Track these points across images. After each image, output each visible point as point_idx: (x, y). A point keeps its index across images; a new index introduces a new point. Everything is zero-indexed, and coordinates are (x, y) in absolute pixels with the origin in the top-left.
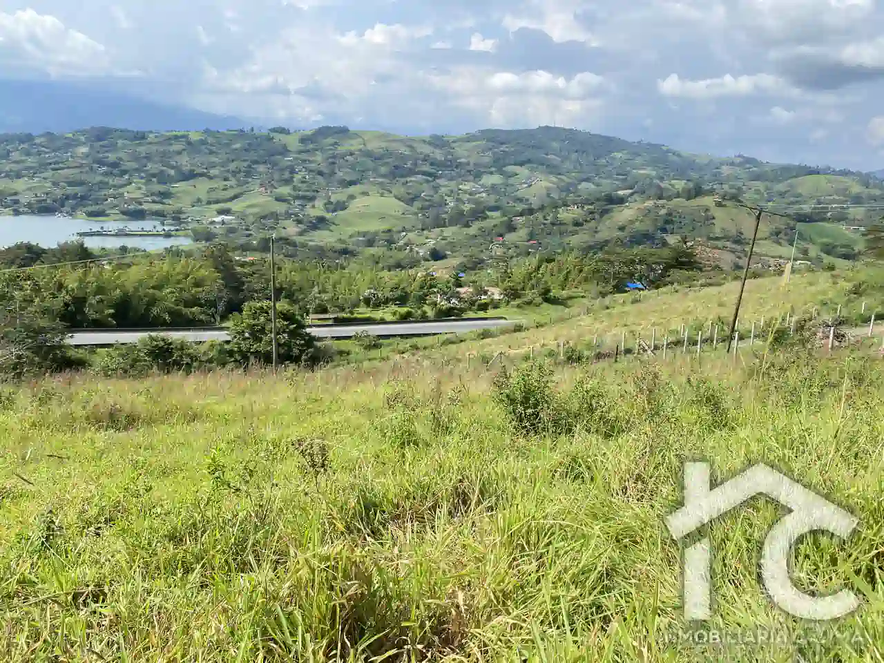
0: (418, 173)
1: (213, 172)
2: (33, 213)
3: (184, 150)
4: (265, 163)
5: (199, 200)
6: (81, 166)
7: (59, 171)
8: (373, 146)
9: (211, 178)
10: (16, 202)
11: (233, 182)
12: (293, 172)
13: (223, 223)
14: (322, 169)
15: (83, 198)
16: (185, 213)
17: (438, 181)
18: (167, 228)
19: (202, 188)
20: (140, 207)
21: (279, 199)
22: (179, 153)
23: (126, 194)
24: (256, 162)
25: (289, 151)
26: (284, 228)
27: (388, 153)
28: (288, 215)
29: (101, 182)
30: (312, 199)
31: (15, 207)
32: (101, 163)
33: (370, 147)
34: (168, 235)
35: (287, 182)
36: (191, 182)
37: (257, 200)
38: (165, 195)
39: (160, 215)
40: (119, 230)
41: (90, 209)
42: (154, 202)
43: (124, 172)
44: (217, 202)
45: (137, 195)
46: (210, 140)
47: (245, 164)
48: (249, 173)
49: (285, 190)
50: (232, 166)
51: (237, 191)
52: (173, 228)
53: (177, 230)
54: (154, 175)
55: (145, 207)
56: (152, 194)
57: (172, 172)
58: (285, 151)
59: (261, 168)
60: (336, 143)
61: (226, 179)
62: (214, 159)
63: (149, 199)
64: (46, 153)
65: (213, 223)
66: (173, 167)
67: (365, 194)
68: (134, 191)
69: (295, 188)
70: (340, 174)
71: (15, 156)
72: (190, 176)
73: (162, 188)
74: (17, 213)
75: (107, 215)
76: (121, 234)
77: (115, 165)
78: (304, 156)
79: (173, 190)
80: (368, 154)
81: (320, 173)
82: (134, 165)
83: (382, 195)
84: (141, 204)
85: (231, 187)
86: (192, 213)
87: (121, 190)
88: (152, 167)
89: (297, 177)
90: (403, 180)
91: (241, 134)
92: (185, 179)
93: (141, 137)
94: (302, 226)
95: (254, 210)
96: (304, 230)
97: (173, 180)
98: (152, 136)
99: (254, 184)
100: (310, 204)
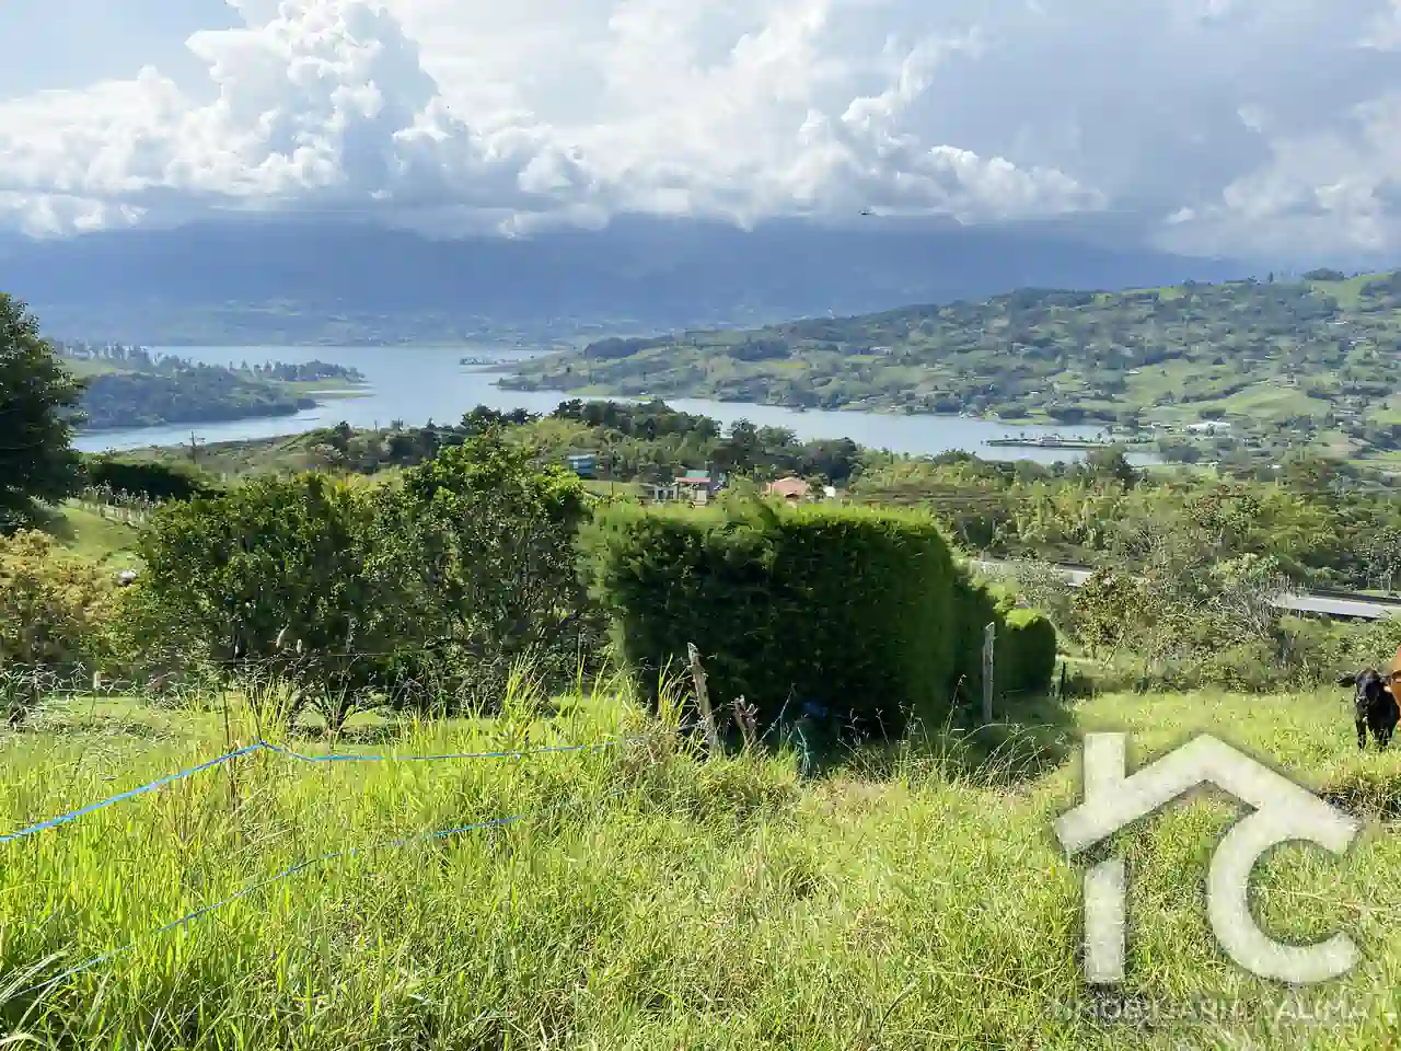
1: (1196, 350)
2: (930, 412)
3: (1150, 316)
4: (1290, 332)
5: (1169, 395)
6: (996, 347)
7: (968, 354)
9: (1192, 360)
10: (911, 397)
11: (1229, 365)
12: (1345, 347)
13: (1211, 432)
15: (996, 391)
16: (1145, 415)
19: (1176, 375)
20: (1076, 405)
21: (1316, 393)
22: (1141, 321)
23: (1056, 385)
24: (1274, 332)
25: (1340, 310)
26: (1325, 445)
28: (1331, 422)
29: (1022, 368)
30: (1382, 393)
31: (909, 403)
32: (1025, 341)
35: (1332, 364)
36: (1159, 366)
37: (1273, 394)
38: (1119, 387)
39: (1102, 417)
40: (1046, 439)
41: (1005, 407)
42: (1098, 397)
43: (1056, 353)
44: (1199, 399)
45: (1074, 386)
46: (1194, 299)
47: (1254, 336)
48: (1259, 350)
49: (1328, 379)
50: (1231, 339)
51: (1236, 380)
52: (1128, 438)
53: (1135, 442)
54: (1099, 357)
55: (1084, 404)
56: (1098, 386)
57: (1128, 352)
58: (1331, 310)
59: (1284, 342)
61: (1218, 362)
62: (1196, 329)
63: (1091, 393)
64: (953, 329)
65: (1193, 432)
66: (1130, 345)
68: (1069, 381)
69: (1347, 375)
71: (914, 335)
72: (1157, 357)
73: (1111, 376)
74: (911, 411)
75: (1028, 417)
76: (1049, 445)
77: (1044, 343)
78: (1374, 319)
79: (1127, 379)
82: (1071, 342)
84: (1077, 400)
85: (1227, 374)
86: (1157, 415)
87: (1050, 380)
88: (1097, 344)
89: (1354, 355)
91: (1249, 286)
92: (1149, 362)
93: (1084, 300)
94: (1361, 442)
95: (1265, 413)
96: (1365, 450)
97: (1130, 363)
98: (1101, 297)
99: (1270, 370)
100: (1376, 403)
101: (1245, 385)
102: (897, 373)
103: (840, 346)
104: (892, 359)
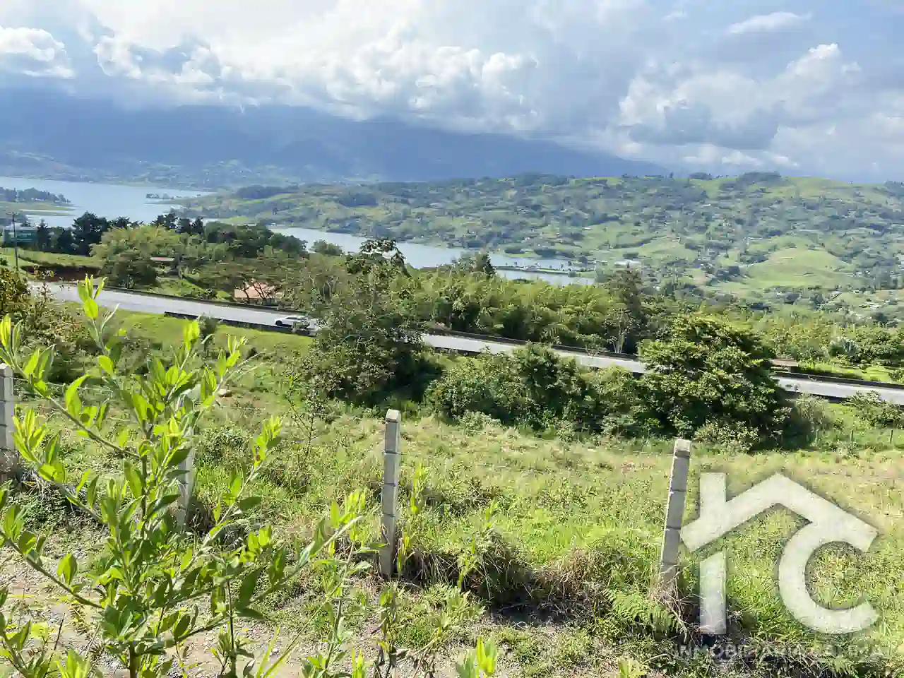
0: (861, 225)
1: (625, 216)
2: (462, 246)
3: (601, 194)
4: (680, 209)
5: (607, 243)
6: (507, 208)
7: (490, 211)
8: (808, 194)
9: (622, 223)
10: (452, 237)
11: (643, 227)
12: (708, 219)
13: (628, 267)
14: (742, 217)
15: (505, 237)
16: (592, 255)
17: (888, 235)
18: (573, 268)
19: (612, 232)
20: (552, 247)
21: (690, 246)
22: (595, 197)
23: (541, 234)
24: (670, 208)
25: (707, 197)
26: (691, 276)
27: (827, 202)
28: (697, 264)
29: (522, 223)
30: (726, 248)
31: (451, 241)
32: (525, 205)
33: (803, 195)
34: (572, 275)
35: (702, 229)
36: (603, 225)
37: (667, 246)
38: (577, 237)
39: (566, 255)
40: (530, 267)
41: (510, 246)
42: (565, 243)
43: (542, 214)
44: (624, 246)
45: (551, 235)
46: (627, 186)
47: (659, 209)
48: (662, 219)
49: (698, 238)
50: (645, 211)
51: (647, 236)
52: (579, 269)
53: (582, 271)
54: (569, 218)
55: (558, 247)
56: (566, 235)
57: (586, 215)
58: (703, 196)
59: (675, 214)
60: (763, 190)
61: (637, 224)
62: (627, 204)
63: (561, 240)
64: (482, 195)
65: (618, 266)
66: (588, 211)
67: (791, 245)
68: (549, 232)
69: (708, 236)
70: (762, 223)
71: (458, 197)
72: (603, 220)
73: (574, 230)
75: (523, 253)
76: (531, 270)
77: (536, 207)
78: (724, 203)
79: (584, 233)
80: (801, 202)
81: (739, 221)
82: (553, 208)
83: (812, 248)
84: (553, 244)
85: (642, 232)
86: (599, 255)
87: (538, 231)
88: (568, 210)
89: (713, 225)
90: (842, 233)
91: (659, 179)
92: (598, 222)
93: (562, 182)
94: (711, 276)
95: (661, 257)
96: (713, 280)
97: (585, 222)
98: (573, 181)
99: (666, 230)
100: (723, 254)
101: (652, 239)
102: (444, 221)
103: (411, 201)
104: (442, 211)
